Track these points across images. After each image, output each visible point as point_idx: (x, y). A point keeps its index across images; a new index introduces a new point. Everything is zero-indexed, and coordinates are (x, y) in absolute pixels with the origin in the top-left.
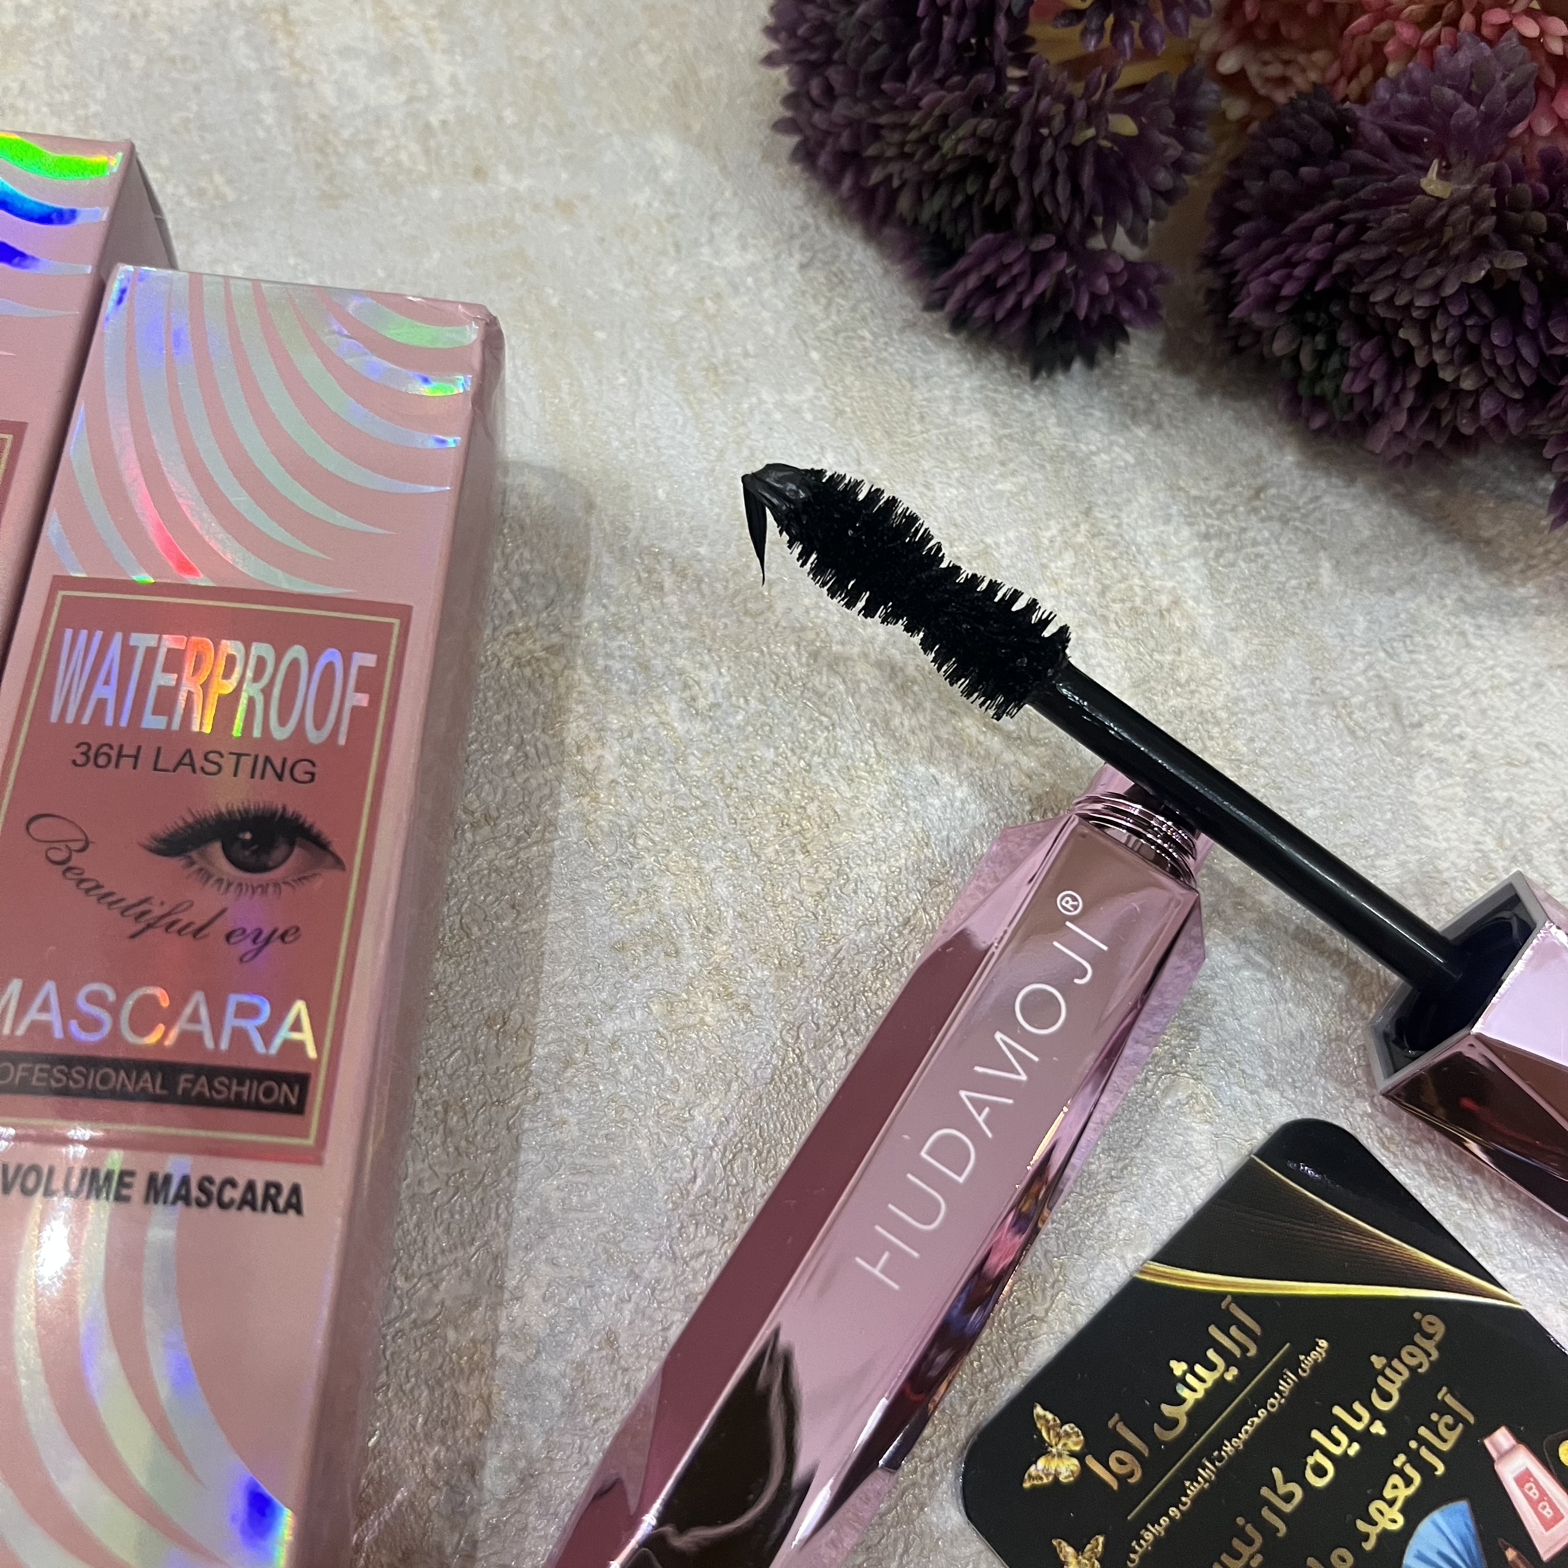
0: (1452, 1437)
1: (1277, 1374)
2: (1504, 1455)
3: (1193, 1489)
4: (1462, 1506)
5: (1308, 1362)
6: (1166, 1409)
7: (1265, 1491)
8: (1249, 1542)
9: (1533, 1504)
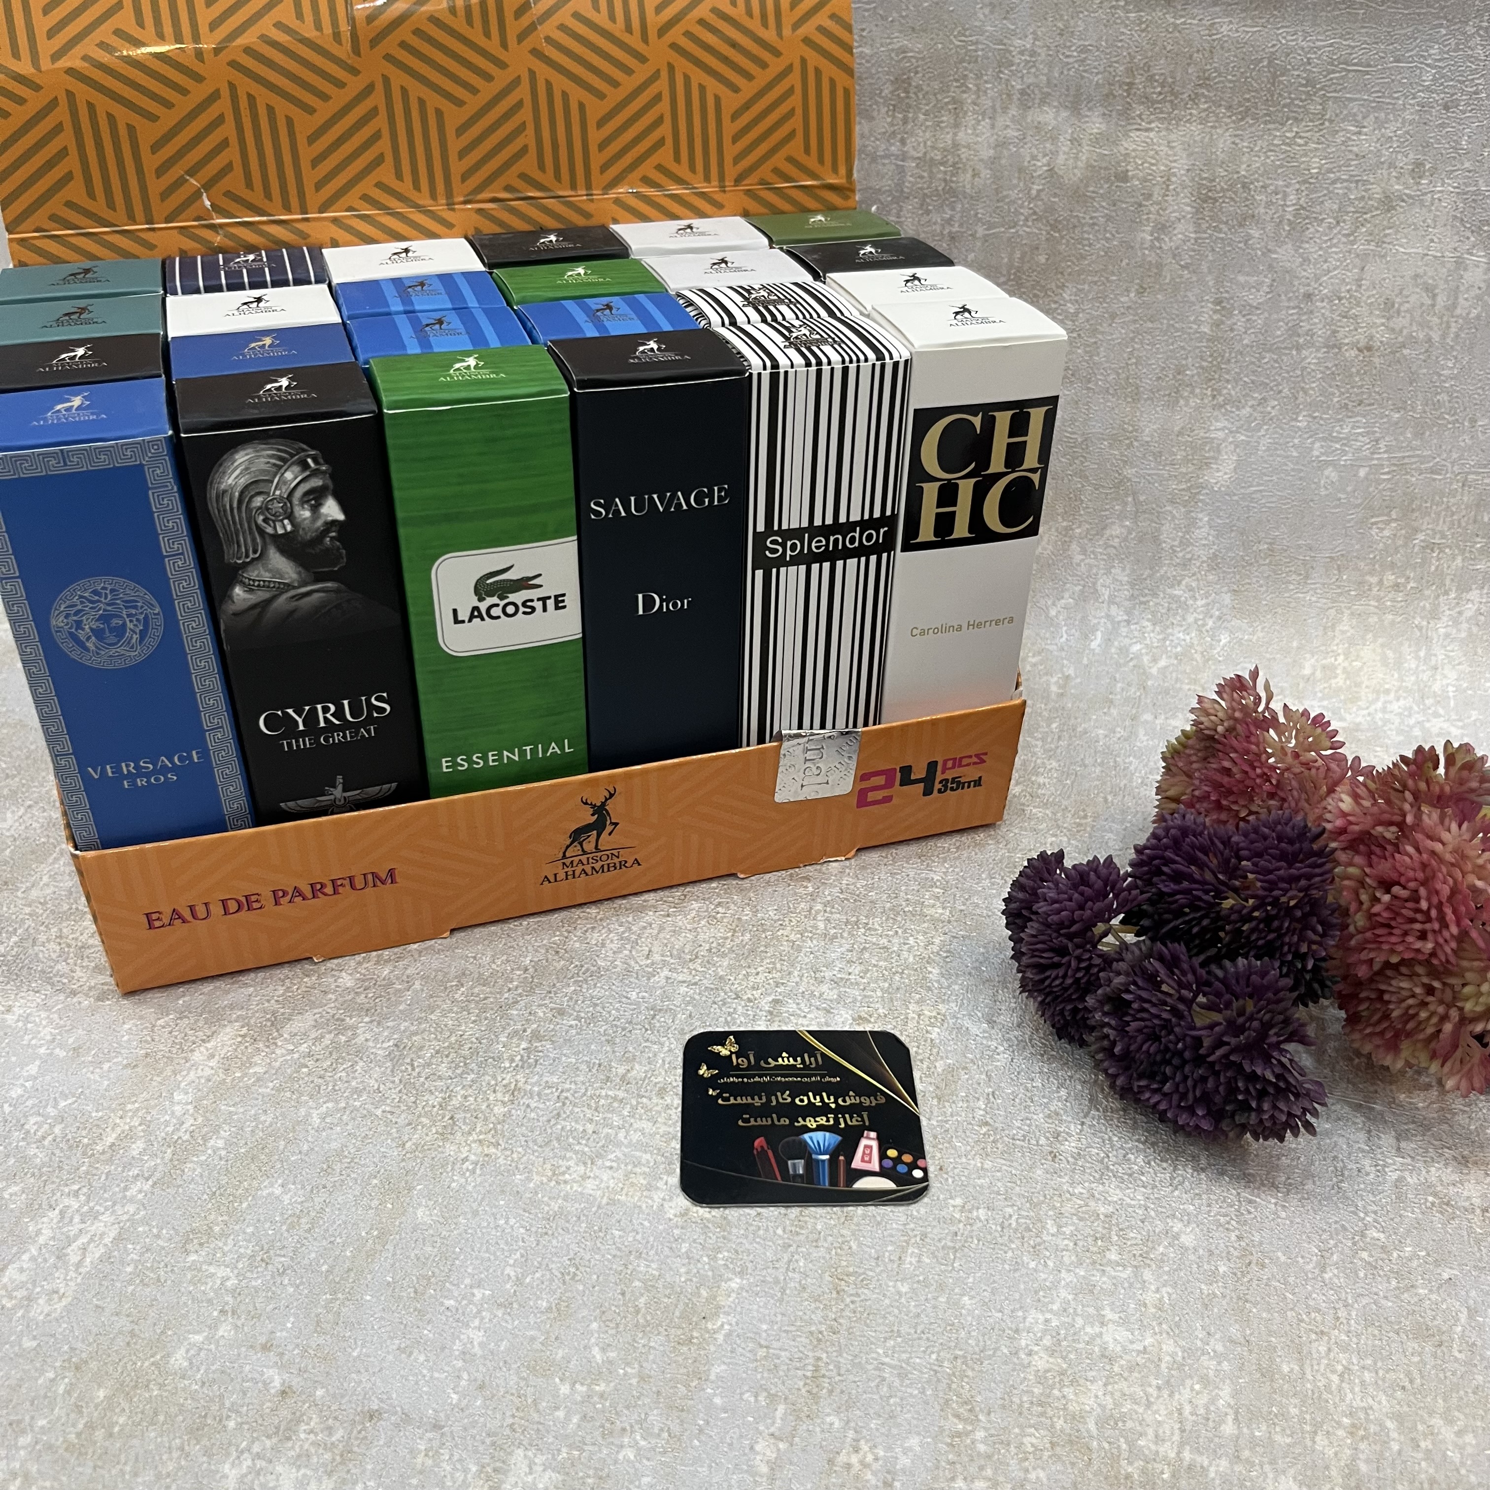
0: (855, 1123)
1: (815, 1075)
2: (868, 1138)
3: (757, 1079)
4: (840, 1138)
5: (827, 1079)
6: (770, 1060)
7: (779, 1094)
8: (760, 1099)
9: (864, 1153)
